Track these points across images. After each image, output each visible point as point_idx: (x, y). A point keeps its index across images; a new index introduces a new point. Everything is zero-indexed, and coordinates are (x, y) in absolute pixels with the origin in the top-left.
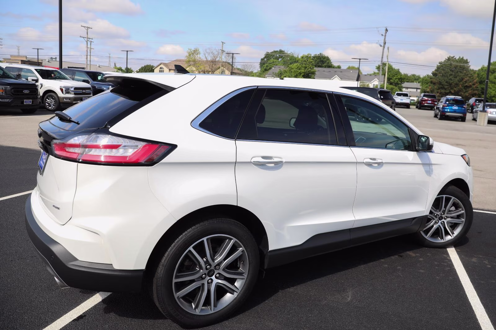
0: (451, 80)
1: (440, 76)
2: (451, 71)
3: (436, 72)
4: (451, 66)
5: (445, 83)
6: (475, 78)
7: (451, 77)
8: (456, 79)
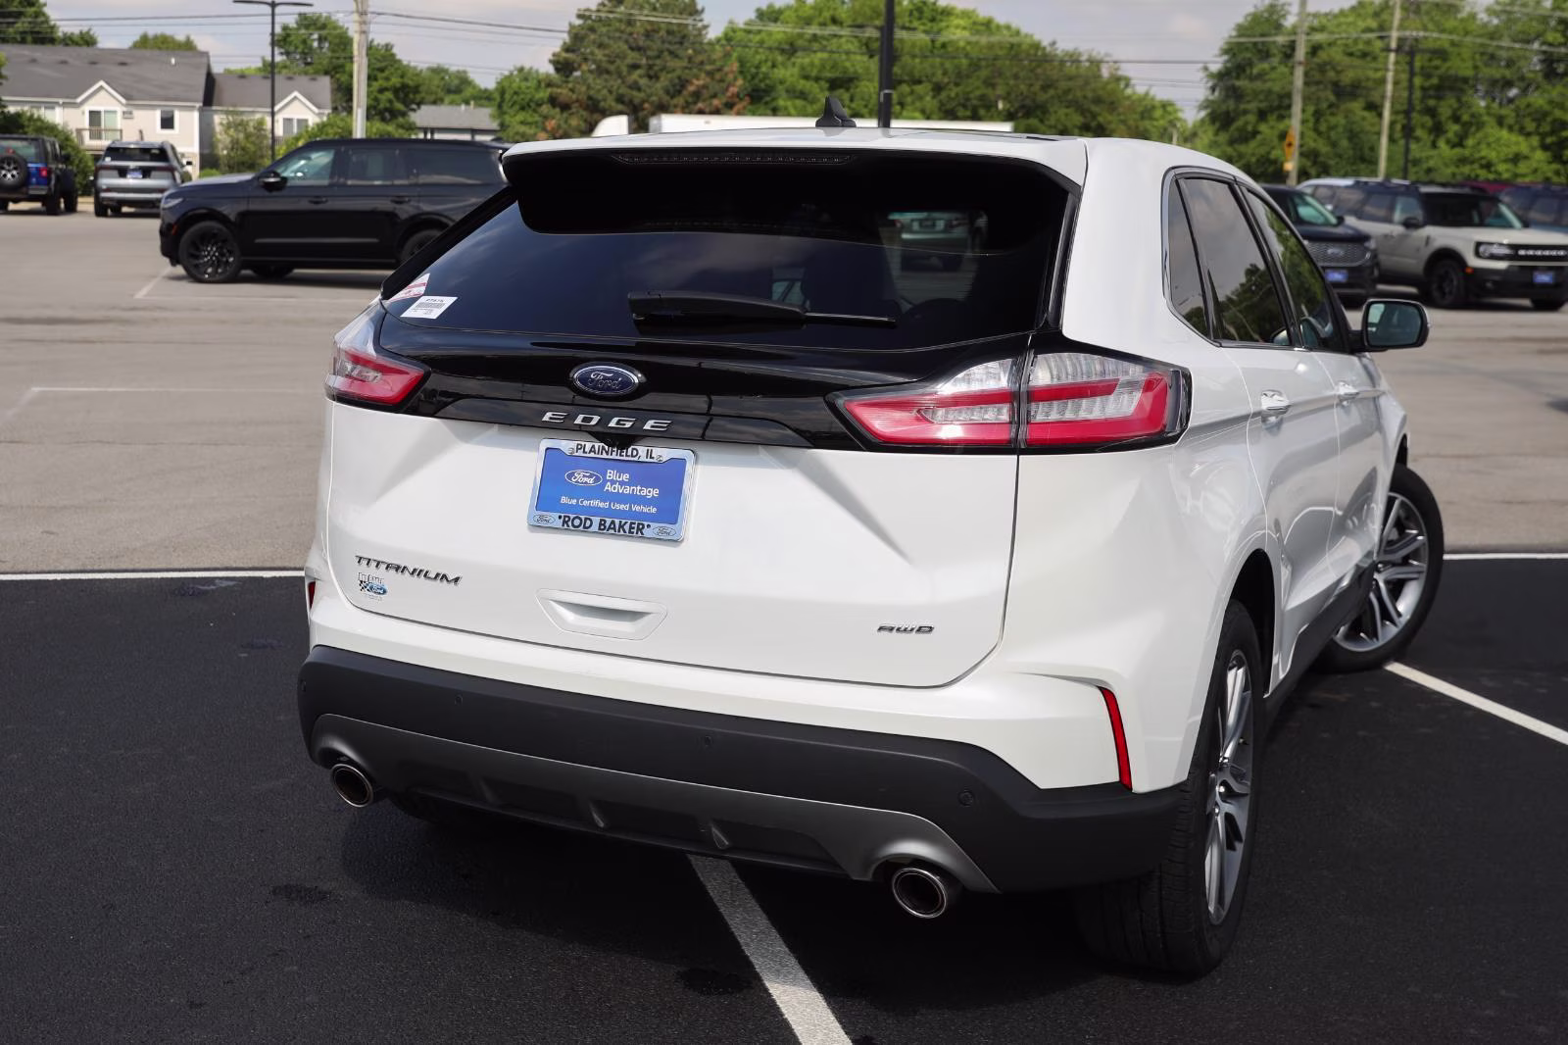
0: (639, 89)
1: (591, 71)
2: (632, 49)
3: (564, 55)
4: (629, 29)
5: (613, 104)
6: (731, 77)
7: (635, 76)
8: (658, 85)
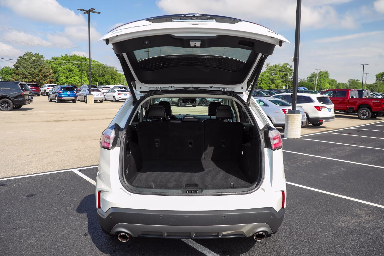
0: (33, 71)
1: (22, 68)
2: (30, 64)
3: (16, 64)
4: (30, 60)
5: (27, 74)
6: (50, 69)
7: (32, 69)
8: (36, 71)
